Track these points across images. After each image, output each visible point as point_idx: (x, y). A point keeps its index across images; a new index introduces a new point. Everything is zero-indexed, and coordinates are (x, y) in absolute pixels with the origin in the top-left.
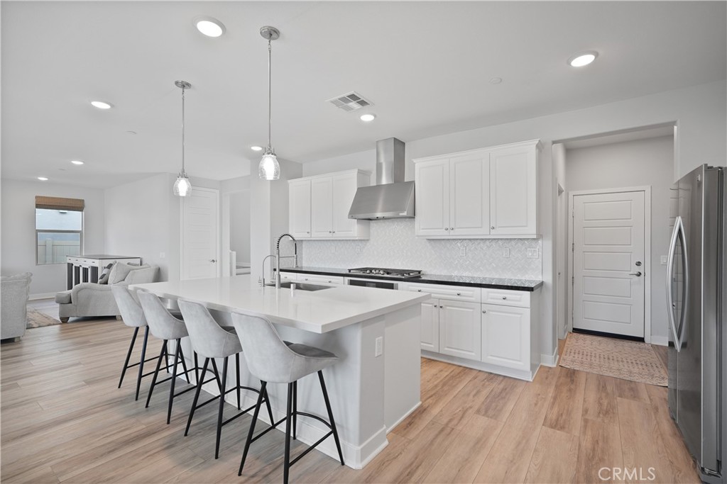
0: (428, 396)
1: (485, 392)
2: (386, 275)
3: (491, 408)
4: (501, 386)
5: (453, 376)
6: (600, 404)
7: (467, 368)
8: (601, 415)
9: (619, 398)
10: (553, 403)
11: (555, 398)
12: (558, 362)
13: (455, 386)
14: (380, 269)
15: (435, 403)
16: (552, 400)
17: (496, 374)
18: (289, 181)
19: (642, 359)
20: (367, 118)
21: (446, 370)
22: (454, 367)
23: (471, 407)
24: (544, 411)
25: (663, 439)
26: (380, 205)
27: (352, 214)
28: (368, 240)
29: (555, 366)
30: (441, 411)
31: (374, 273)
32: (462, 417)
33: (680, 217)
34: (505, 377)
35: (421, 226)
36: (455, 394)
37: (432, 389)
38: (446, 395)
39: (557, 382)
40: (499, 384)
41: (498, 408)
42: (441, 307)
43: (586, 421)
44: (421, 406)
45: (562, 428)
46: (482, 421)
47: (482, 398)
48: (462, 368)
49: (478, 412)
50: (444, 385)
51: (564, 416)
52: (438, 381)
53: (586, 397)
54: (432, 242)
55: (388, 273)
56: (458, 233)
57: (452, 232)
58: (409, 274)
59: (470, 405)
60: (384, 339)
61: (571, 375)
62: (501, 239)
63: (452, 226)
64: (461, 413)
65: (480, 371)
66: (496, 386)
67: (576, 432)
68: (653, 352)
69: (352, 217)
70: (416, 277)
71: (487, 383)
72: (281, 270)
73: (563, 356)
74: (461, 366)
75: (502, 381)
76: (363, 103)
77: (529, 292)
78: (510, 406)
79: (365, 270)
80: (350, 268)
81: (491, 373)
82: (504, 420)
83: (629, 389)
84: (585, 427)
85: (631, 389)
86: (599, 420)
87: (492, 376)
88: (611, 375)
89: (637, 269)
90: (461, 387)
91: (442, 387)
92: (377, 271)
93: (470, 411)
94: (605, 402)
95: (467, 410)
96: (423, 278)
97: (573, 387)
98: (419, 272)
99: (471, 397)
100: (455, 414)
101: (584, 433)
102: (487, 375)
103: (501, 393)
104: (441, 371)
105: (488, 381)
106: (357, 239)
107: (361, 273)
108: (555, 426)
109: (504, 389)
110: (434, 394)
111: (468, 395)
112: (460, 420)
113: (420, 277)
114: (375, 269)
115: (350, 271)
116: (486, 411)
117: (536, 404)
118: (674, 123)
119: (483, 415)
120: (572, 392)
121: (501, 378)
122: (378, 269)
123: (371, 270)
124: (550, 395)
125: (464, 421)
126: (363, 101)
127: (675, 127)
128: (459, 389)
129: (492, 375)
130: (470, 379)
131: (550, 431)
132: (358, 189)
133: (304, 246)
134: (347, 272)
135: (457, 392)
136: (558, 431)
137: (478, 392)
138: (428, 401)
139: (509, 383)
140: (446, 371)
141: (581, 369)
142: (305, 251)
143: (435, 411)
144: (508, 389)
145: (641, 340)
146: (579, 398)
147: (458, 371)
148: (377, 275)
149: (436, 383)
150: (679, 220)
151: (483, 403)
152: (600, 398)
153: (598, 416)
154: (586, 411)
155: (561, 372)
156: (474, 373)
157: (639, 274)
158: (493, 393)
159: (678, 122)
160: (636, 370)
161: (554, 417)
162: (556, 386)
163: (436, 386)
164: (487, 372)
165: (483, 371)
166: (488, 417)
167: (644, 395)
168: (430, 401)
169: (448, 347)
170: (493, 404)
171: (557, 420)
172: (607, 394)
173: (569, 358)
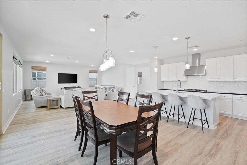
3: (241, 124)
4: (241, 121)
7: (227, 117)
18: (161, 65)
22: (223, 116)
26: (196, 72)
28: (187, 81)
34: (241, 119)
35: (209, 78)
49: (238, 125)
56: (222, 80)
57: (220, 79)
62: (237, 81)
65: (232, 117)
69: (185, 75)
72: (179, 90)
74: (225, 116)
81: (236, 118)
98: (206, 90)
99: (233, 122)
100: (231, 125)
105: (236, 120)
106: (185, 81)
107: (188, 90)
126: (197, 46)
128: (228, 120)
133: (164, 83)
134: (184, 90)
140: (221, 117)
142: (165, 84)
156: (230, 118)
164: (234, 118)
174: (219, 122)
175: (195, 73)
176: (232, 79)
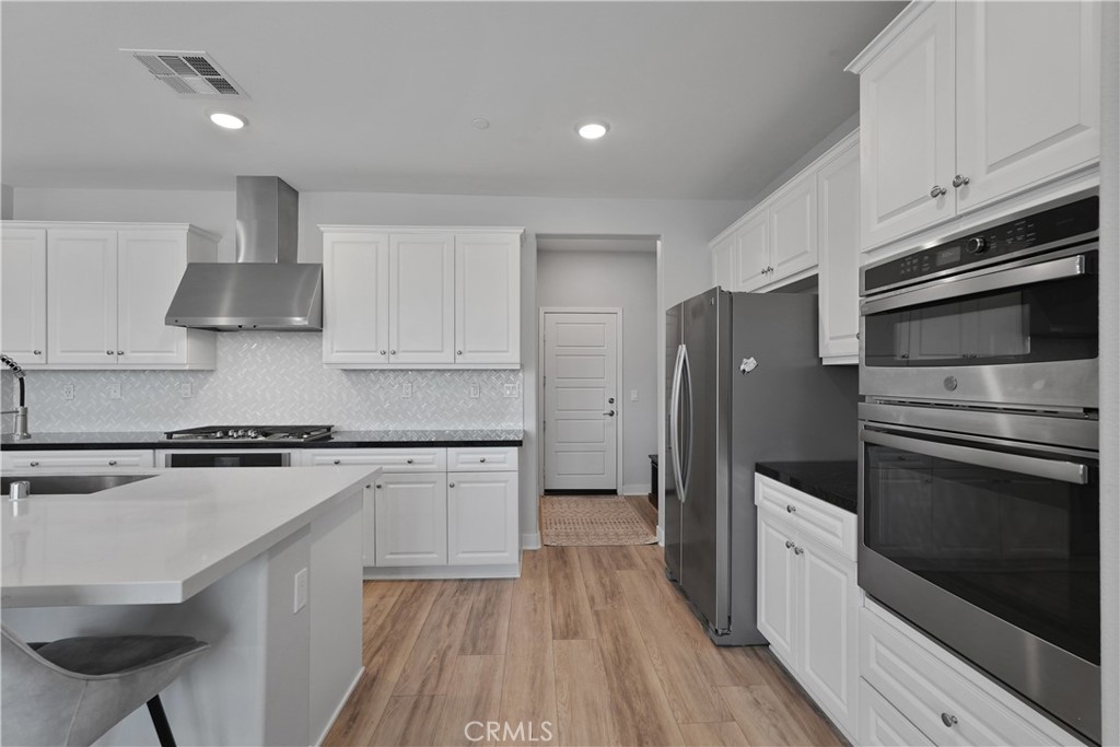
0: (373, 650)
1: (463, 614)
2: (261, 439)
3: (479, 639)
4: (483, 597)
5: (405, 602)
6: (603, 585)
7: (424, 580)
8: (609, 600)
9: (618, 572)
10: (555, 601)
11: (554, 593)
12: (542, 542)
13: (414, 617)
14: (246, 429)
15: (389, 661)
16: (552, 598)
17: (469, 580)
19: (621, 515)
20: (227, 121)
21: (390, 593)
22: (403, 585)
23: (449, 647)
24: (548, 617)
25: (671, 609)
26: (227, 301)
27: (176, 315)
28: (212, 371)
29: (539, 547)
30: (404, 670)
31: (233, 437)
32: (441, 670)
33: (684, 346)
34: (483, 580)
35: (337, 346)
36: (417, 632)
37: (377, 635)
38: (403, 638)
39: (549, 569)
40: (479, 594)
41: (489, 633)
42: (379, 487)
43: (597, 614)
44: (365, 674)
45: (576, 635)
46: (474, 664)
47: (461, 623)
48: (415, 584)
49: (463, 650)
50: (395, 621)
51: (572, 617)
52: (383, 617)
53: (586, 581)
54: (353, 376)
55: (266, 435)
56: (401, 360)
57: (392, 357)
58: (308, 434)
59: (446, 644)
60: (309, 570)
61: (560, 554)
62: (468, 370)
63: (393, 348)
64: (437, 664)
65: (445, 580)
66: (475, 599)
67: (593, 634)
68: (628, 505)
69: (177, 323)
70: (321, 438)
71: (461, 598)
73: (544, 531)
74: (412, 581)
75: (481, 587)
76: (222, 86)
77: (516, 449)
78: (504, 625)
79: (208, 431)
80: (170, 431)
81: (462, 580)
82: (503, 651)
83: (620, 556)
84: (599, 622)
85: (625, 556)
86: (609, 606)
87: (465, 585)
88: (600, 543)
89: (609, 408)
90: (423, 616)
91: (393, 626)
92: (240, 433)
93: (450, 654)
94: (607, 581)
95: (445, 652)
96: (337, 439)
97: (568, 571)
98: (329, 428)
99: (444, 627)
100: (428, 668)
101: (601, 632)
102: (456, 584)
103: (485, 608)
104: (383, 597)
105: (462, 593)
106: (187, 368)
107: (200, 439)
108: (568, 633)
109: (488, 600)
110: (382, 644)
111: (439, 626)
112: (440, 675)
113: (329, 437)
114: (236, 429)
115: (170, 435)
116: (474, 645)
117: (535, 610)
118: (658, 237)
119: (472, 653)
120: (569, 577)
121: (478, 585)
122: (241, 427)
123: (225, 430)
124: (548, 590)
125: (447, 675)
126: (224, 81)
127: (659, 242)
128: (422, 622)
129: (465, 583)
130: (434, 599)
131: (564, 643)
132: (190, 265)
134: (164, 439)
135: (419, 628)
136: (573, 641)
137: (453, 616)
138: (375, 660)
139: (492, 587)
140: (393, 595)
141: (569, 543)
143: (394, 675)
144: (493, 599)
145: (613, 492)
146: (579, 583)
147: (412, 590)
148: (240, 440)
149: (380, 622)
150: (683, 349)
151: (465, 634)
152: (601, 578)
153: (607, 603)
154: (592, 600)
155: (548, 554)
156: (437, 588)
157: (612, 414)
158: (475, 611)
159: (663, 236)
160: (621, 531)
161: (562, 621)
162: (551, 576)
163: (382, 628)
164: (456, 580)
165: (449, 580)
166: (479, 654)
167: (638, 560)
168: (378, 659)
169: (392, 554)
170: (481, 630)
171: (567, 625)
172: (605, 569)
173: (551, 531)
174: (362, 670)
175: (216, 314)
176: (444, 358)
